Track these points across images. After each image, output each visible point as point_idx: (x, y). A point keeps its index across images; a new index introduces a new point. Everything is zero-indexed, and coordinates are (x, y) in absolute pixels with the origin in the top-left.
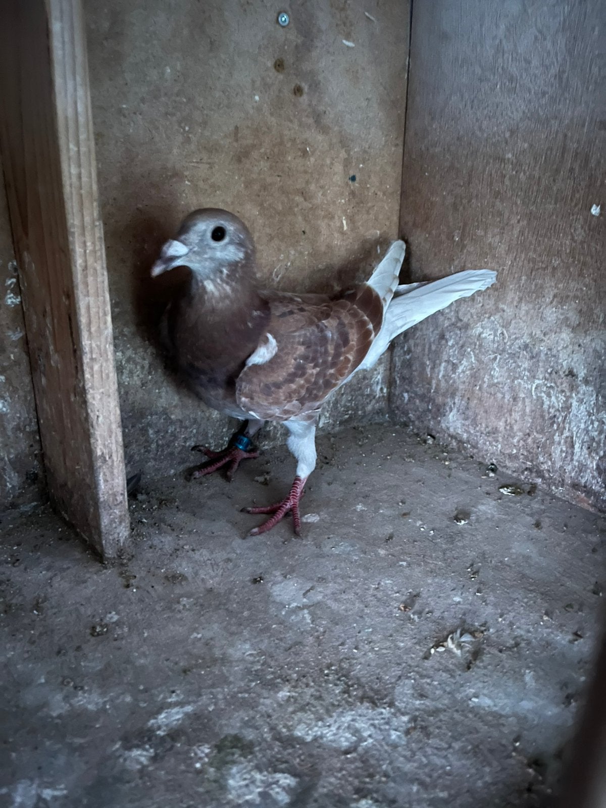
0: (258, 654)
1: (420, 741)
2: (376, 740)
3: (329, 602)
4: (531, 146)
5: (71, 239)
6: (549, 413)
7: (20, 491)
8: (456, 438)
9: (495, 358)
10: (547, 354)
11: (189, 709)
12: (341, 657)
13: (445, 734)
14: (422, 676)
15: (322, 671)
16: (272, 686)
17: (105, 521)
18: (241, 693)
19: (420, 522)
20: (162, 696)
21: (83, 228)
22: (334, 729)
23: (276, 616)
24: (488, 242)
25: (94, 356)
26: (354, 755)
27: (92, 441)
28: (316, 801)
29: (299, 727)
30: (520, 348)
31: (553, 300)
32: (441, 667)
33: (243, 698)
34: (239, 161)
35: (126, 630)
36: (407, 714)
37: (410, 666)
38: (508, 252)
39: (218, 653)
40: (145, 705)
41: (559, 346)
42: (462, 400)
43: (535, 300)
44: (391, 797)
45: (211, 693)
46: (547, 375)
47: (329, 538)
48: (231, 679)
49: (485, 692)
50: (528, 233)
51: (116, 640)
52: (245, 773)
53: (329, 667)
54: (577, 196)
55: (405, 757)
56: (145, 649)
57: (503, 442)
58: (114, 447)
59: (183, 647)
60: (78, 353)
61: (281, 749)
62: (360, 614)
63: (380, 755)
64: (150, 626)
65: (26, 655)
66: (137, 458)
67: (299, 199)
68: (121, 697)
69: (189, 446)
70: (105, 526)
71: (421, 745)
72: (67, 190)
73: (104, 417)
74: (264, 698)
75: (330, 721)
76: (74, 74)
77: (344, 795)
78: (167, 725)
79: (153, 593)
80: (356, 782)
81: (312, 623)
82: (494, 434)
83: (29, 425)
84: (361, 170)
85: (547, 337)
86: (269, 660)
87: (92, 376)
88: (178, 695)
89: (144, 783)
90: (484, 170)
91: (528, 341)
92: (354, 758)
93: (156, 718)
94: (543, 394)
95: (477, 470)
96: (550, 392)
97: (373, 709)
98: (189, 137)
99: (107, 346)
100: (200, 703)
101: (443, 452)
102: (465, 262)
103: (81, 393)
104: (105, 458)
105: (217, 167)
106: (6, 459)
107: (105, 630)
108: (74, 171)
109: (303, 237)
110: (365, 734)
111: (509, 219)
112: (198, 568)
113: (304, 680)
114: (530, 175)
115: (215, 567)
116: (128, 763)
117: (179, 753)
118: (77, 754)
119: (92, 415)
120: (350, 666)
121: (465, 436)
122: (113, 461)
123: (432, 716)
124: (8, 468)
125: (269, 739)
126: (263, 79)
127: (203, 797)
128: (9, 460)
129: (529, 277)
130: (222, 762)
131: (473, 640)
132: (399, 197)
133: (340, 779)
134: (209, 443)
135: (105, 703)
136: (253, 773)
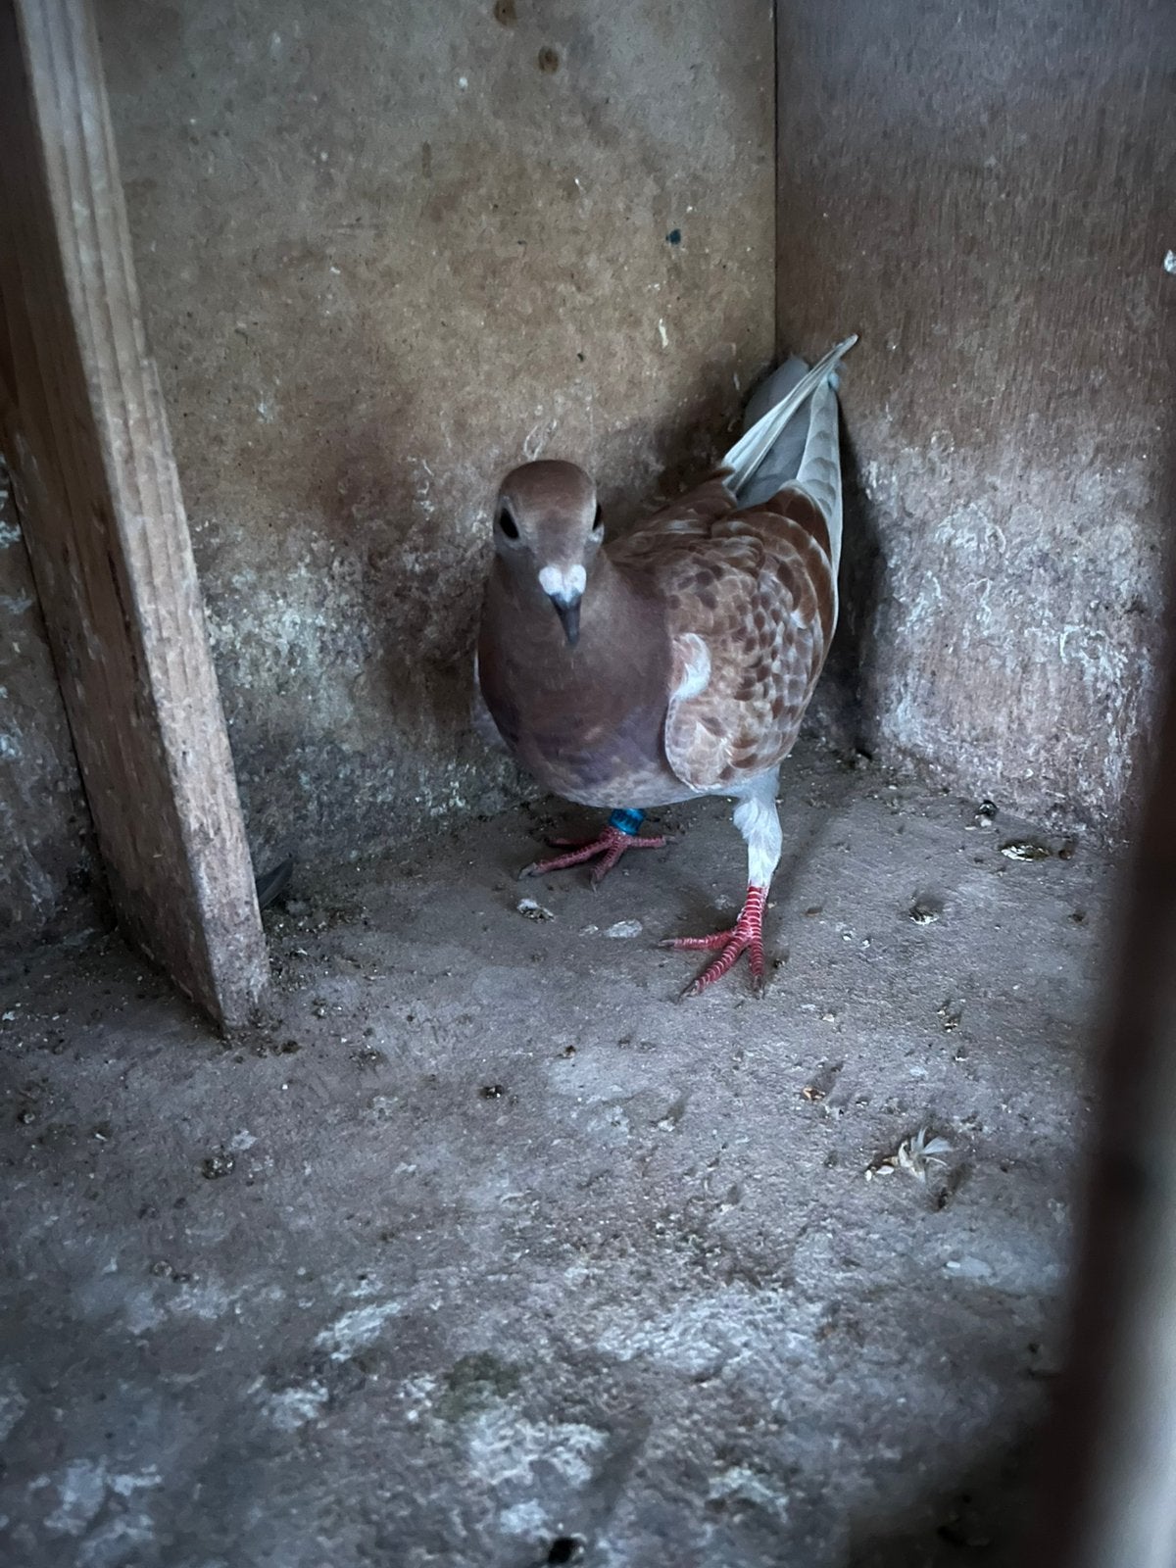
0: (525, 1198)
1: (846, 1350)
2: (758, 1352)
3: (662, 1089)
4: (1034, 138)
5: (94, 399)
6: (1096, 691)
7: (59, 908)
8: (912, 755)
9: (983, 587)
10: (1086, 571)
11: (393, 1308)
12: (688, 1197)
13: (894, 1336)
14: (848, 1226)
15: (651, 1225)
16: (555, 1258)
17: (219, 956)
18: (494, 1273)
19: (843, 925)
20: (341, 1286)
21: (117, 375)
22: (674, 1333)
23: (560, 1122)
24: (957, 347)
25: (165, 634)
26: (716, 1382)
27: (178, 802)
28: (641, 1474)
29: (608, 1334)
30: (1031, 562)
31: (1095, 456)
32: (887, 1206)
33: (498, 1282)
34: (437, 218)
35: (270, 1163)
36: (821, 1298)
37: (825, 1206)
38: (998, 365)
39: (447, 1199)
40: (309, 1304)
41: (1111, 552)
42: (920, 677)
43: (1058, 460)
44: (790, 1460)
45: (437, 1276)
46: (1089, 615)
47: (661, 966)
48: (475, 1247)
49: (974, 1248)
50: (1038, 319)
51: (250, 1183)
52: (502, 1427)
53: (665, 1215)
54: (1134, 235)
55: (816, 1382)
56: (306, 1197)
57: (1005, 756)
58: (223, 814)
59: (381, 1191)
60: (134, 629)
61: (572, 1377)
62: (725, 1111)
63: (767, 1381)
64: (315, 1154)
65: (81, 1221)
66: (281, 831)
67: (564, 288)
68: (264, 1291)
69: (383, 803)
70: (220, 966)
71: (847, 1358)
72: (76, 299)
73: (197, 753)
74: (539, 1282)
75: (666, 1318)
76: (70, 57)
77: (696, 1461)
78: (352, 1342)
79: (321, 1091)
80: (721, 1436)
81: (631, 1133)
82: (988, 740)
83: (64, 780)
84: (689, 217)
85: (1086, 534)
86: (547, 1208)
87: (166, 672)
88: (371, 1283)
89: (310, 1453)
90: (942, 197)
91: (1047, 547)
92: (716, 1388)
93: (332, 1329)
94: (1082, 654)
95: (955, 815)
96: (1095, 648)
97: (752, 1293)
98: (329, 174)
99: (190, 612)
100: (414, 1297)
101: (888, 784)
102: (912, 394)
103: (148, 708)
104: (206, 834)
105: (392, 234)
106: (26, 848)
107: (230, 1165)
108: (86, 257)
109: (581, 366)
110: (737, 1342)
111: (997, 295)
112: (407, 1037)
113: (616, 1243)
114: (1035, 199)
115: (441, 1033)
116: (278, 1415)
117: (375, 1393)
118: (180, 1404)
119: (172, 750)
120: (707, 1211)
121: (930, 749)
122: (223, 841)
123: (870, 1300)
124: (32, 866)
125: (548, 1360)
126: (472, 42)
127: (422, 1476)
128: (32, 849)
129: (1043, 413)
130: (458, 1406)
131: (950, 1150)
132: (772, 271)
133: (688, 1430)
134: (423, 796)
135: (232, 1304)
136: (518, 1426)
